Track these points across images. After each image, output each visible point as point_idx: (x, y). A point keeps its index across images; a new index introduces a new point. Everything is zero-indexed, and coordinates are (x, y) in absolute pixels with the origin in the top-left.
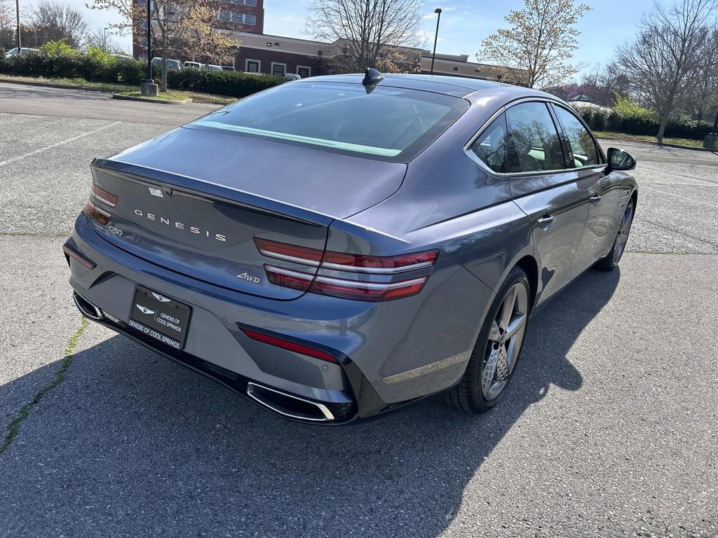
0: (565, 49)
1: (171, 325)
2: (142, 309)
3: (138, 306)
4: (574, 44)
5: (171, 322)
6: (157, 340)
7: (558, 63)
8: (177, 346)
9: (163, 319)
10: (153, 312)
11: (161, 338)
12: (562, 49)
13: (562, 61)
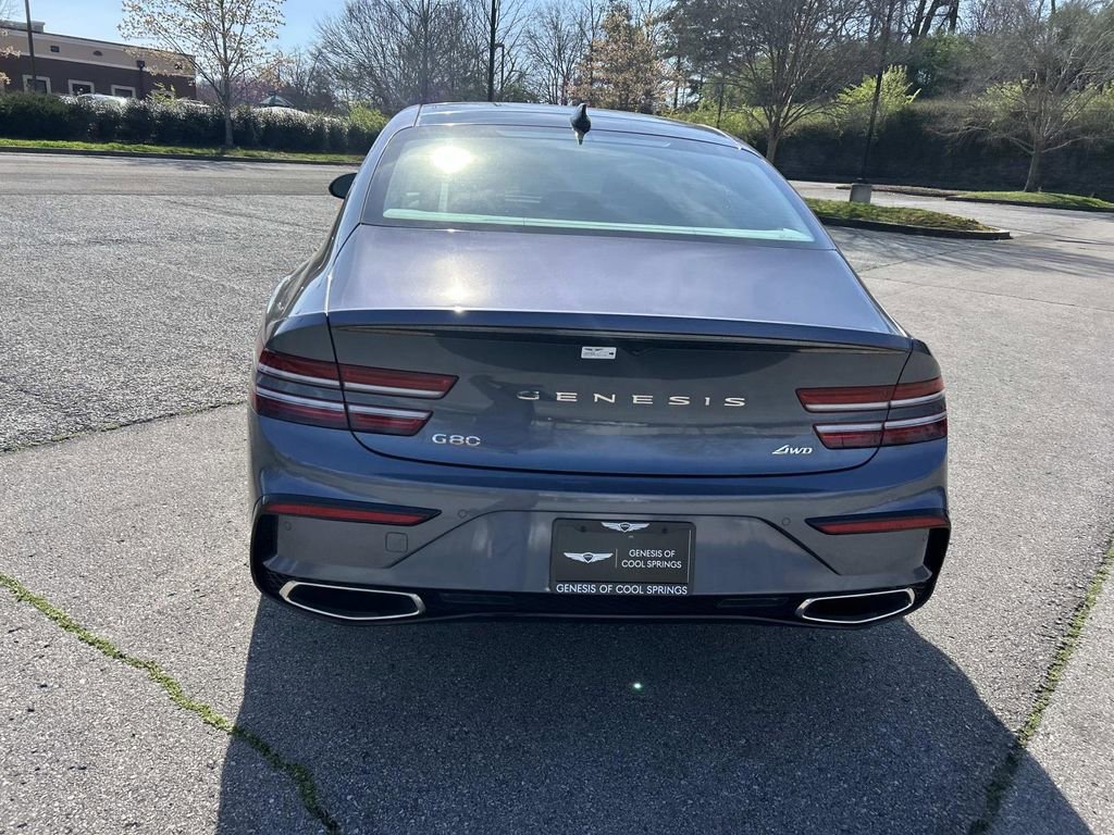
0: (265, 24)
1: (658, 563)
2: (580, 557)
3: (568, 555)
4: (280, 18)
5: (658, 558)
6: (638, 596)
7: (258, 46)
8: (683, 591)
9: (635, 559)
10: (609, 556)
11: (644, 590)
12: (260, 24)
13: (264, 44)
